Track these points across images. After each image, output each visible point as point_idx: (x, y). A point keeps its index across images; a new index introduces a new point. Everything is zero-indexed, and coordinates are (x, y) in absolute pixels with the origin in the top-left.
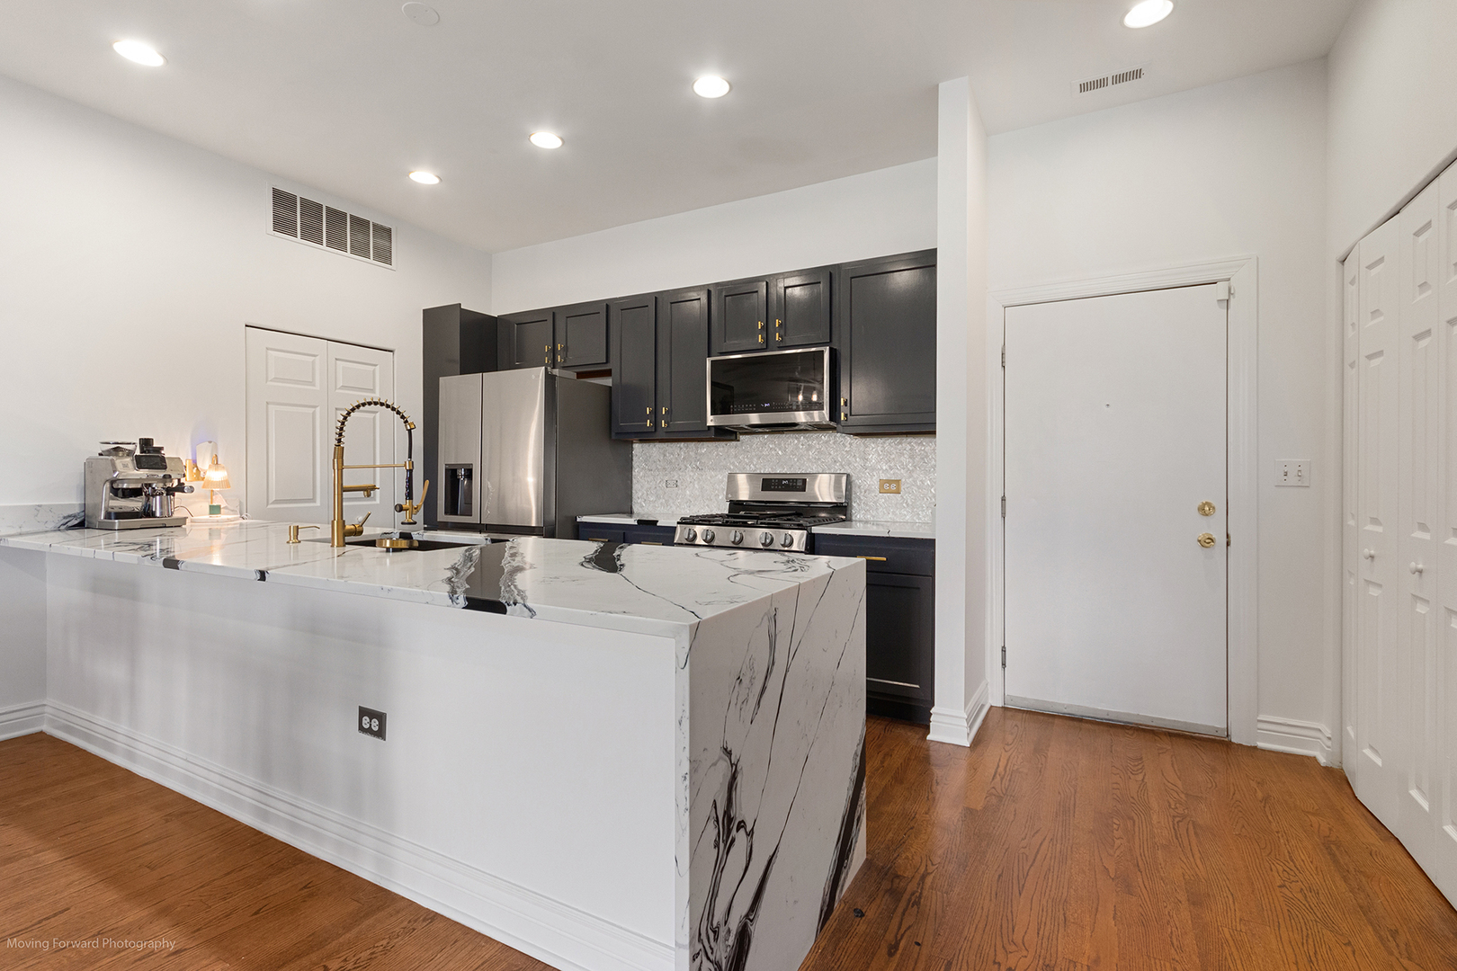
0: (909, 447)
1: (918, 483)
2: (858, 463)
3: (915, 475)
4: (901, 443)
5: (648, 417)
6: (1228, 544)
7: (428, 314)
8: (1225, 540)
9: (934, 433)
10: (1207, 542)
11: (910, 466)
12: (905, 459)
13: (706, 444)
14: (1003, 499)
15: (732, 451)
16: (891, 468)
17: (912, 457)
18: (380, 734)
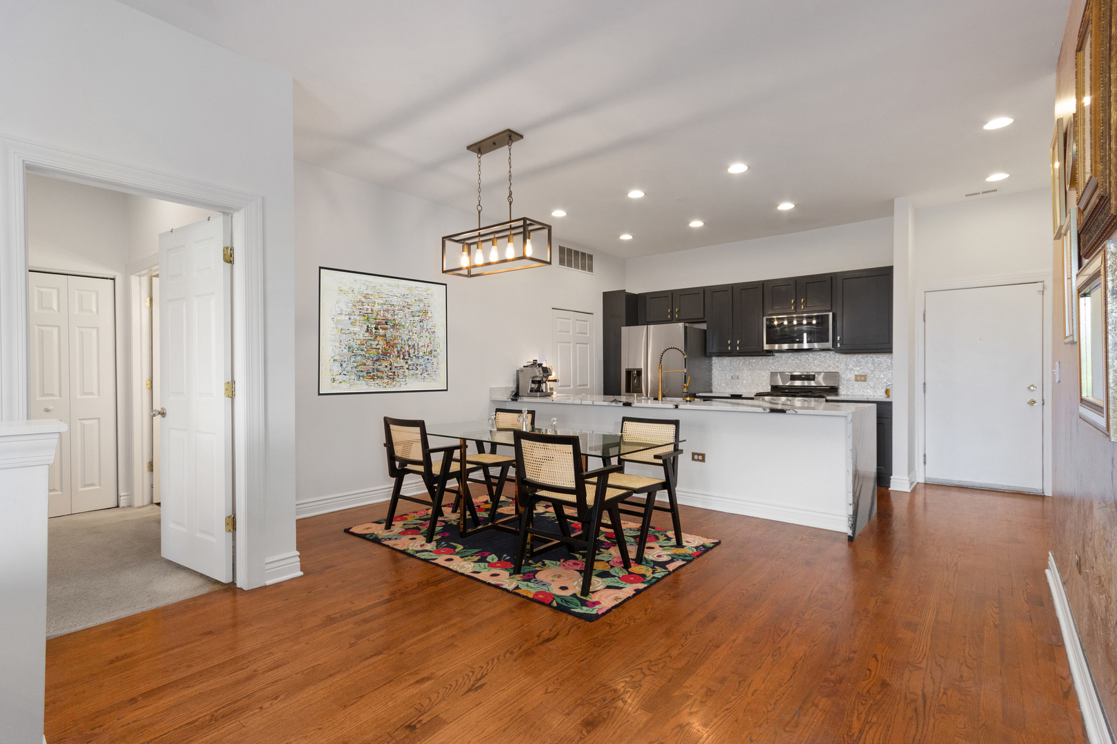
0: (871, 359)
1: (877, 376)
2: (843, 366)
3: (875, 373)
4: (867, 357)
5: (729, 345)
6: (1043, 404)
7: (605, 294)
8: (1041, 402)
9: (891, 352)
10: (1032, 402)
11: (872, 369)
12: (870, 365)
13: (755, 358)
14: (925, 384)
15: (771, 361)
16: (861, 369)
17: (873, 364)
18: (703, 460)
